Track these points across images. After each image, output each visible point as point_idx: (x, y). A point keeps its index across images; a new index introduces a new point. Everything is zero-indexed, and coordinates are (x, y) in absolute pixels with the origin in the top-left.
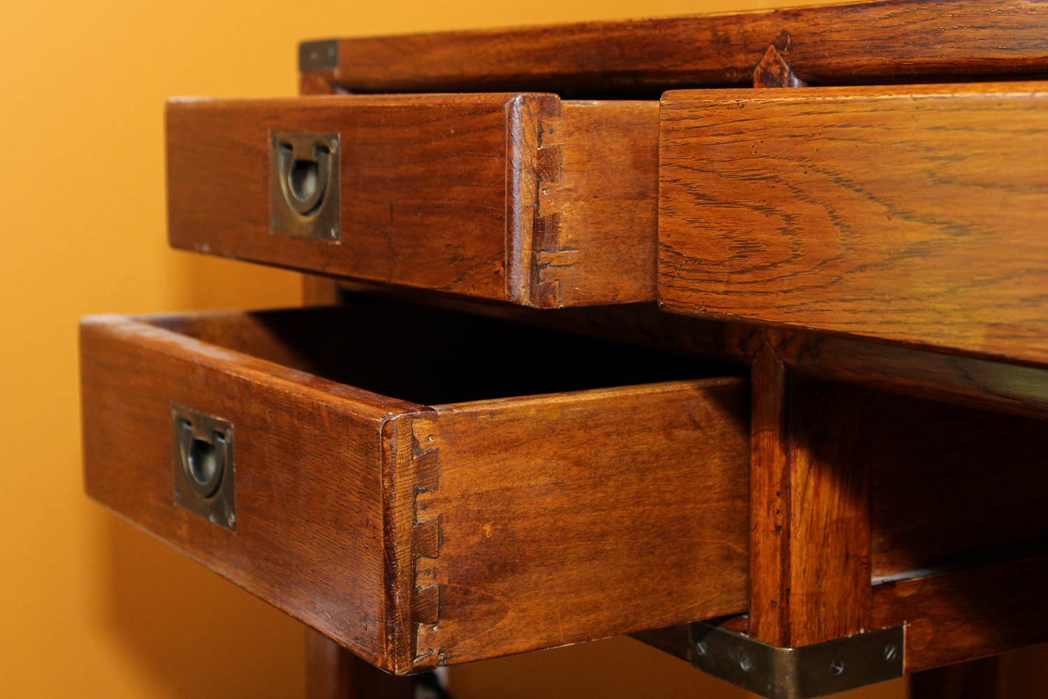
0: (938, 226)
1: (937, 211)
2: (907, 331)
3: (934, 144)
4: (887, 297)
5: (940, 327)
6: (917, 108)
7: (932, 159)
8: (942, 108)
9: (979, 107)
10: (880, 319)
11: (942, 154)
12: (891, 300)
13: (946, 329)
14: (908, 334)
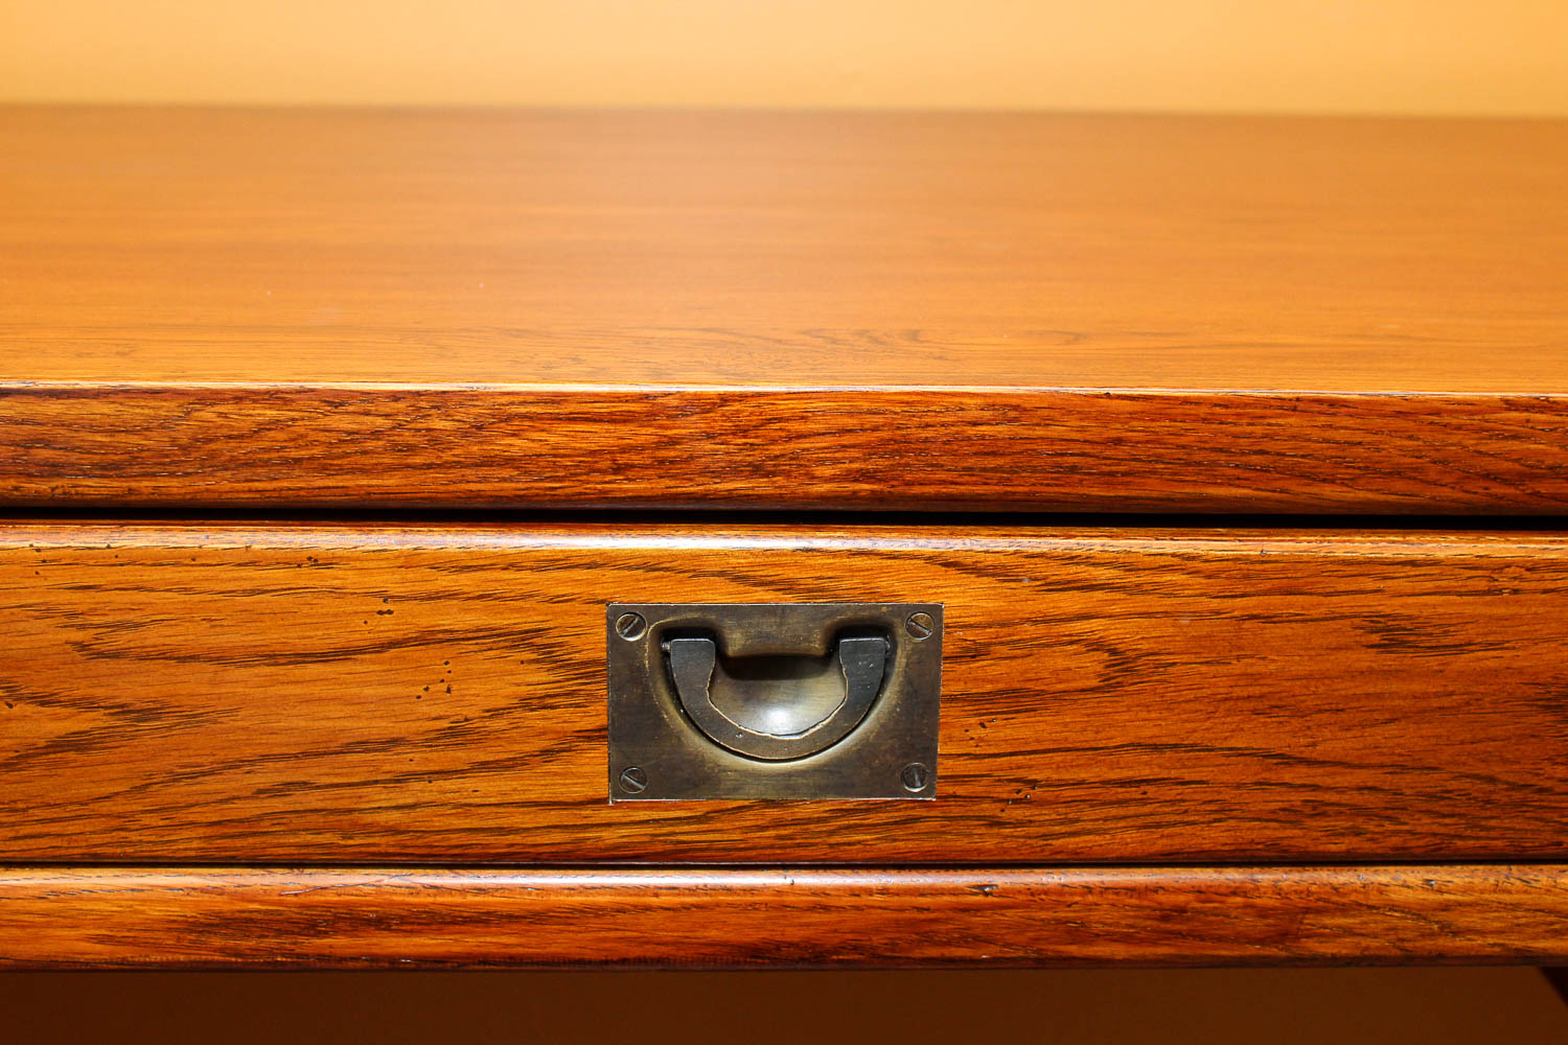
0: (103, 711)
1: (99, 692)
2: (65, 844)
3: (81, 608)
4: (21, 805)
5: (123, 834)
6: (44, 561)
7: (82, 627)
8: (91, 562)
9: (157, 561)
10: (11, 834)
11: (96, 620)
12: (28, 808)
13: (134, 837)
14: (67, 848)
